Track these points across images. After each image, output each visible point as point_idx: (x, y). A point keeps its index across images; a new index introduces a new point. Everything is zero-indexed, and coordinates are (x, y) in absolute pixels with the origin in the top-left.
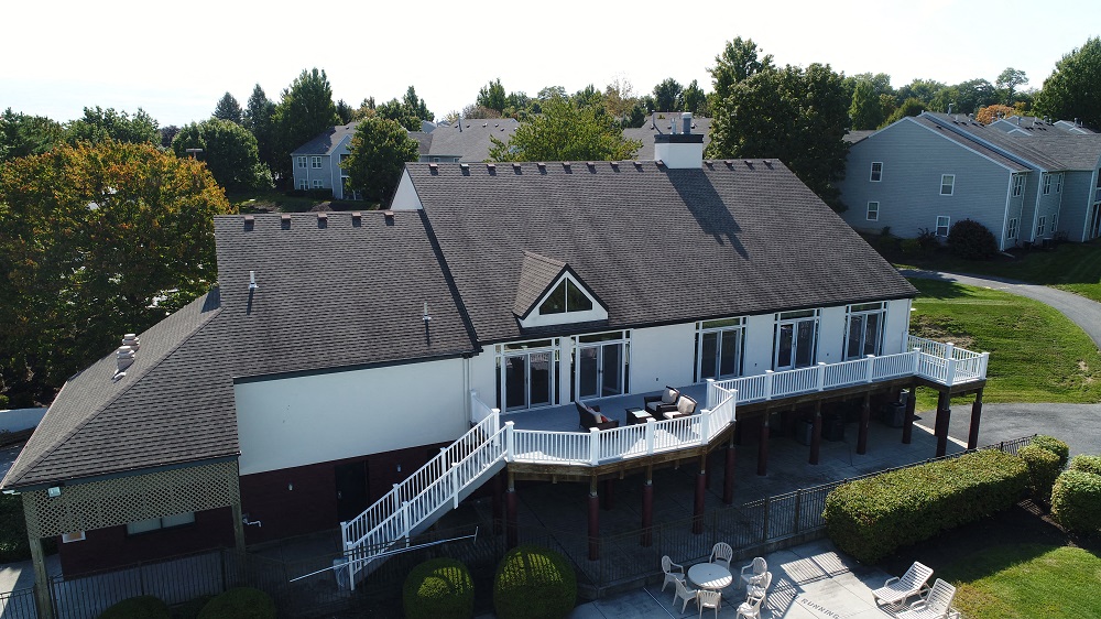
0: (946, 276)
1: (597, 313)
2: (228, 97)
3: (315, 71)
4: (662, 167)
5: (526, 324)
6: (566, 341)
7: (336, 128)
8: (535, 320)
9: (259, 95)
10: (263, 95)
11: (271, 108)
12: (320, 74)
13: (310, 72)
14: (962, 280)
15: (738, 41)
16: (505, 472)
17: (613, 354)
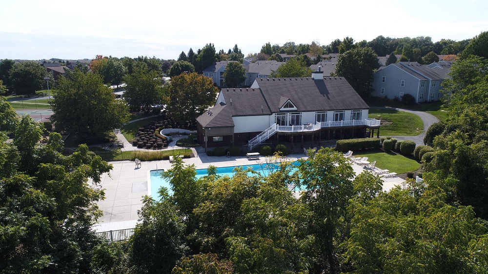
0: (397, 109)
1: (295, 108)
2: (183, 52)
3: (210, 44)
4: (313, 79)
5: (281, 110)
6: (288, 113)
7: (217, 63)
8: (283, 109)
9: (191, 51)
10: (193, 51)
11: (196, 56)
12: (212, 45)
13: (209, 44)
14: (400, 110)
15: (347, 38)
16: (277, 133)
17: (298, 117)
